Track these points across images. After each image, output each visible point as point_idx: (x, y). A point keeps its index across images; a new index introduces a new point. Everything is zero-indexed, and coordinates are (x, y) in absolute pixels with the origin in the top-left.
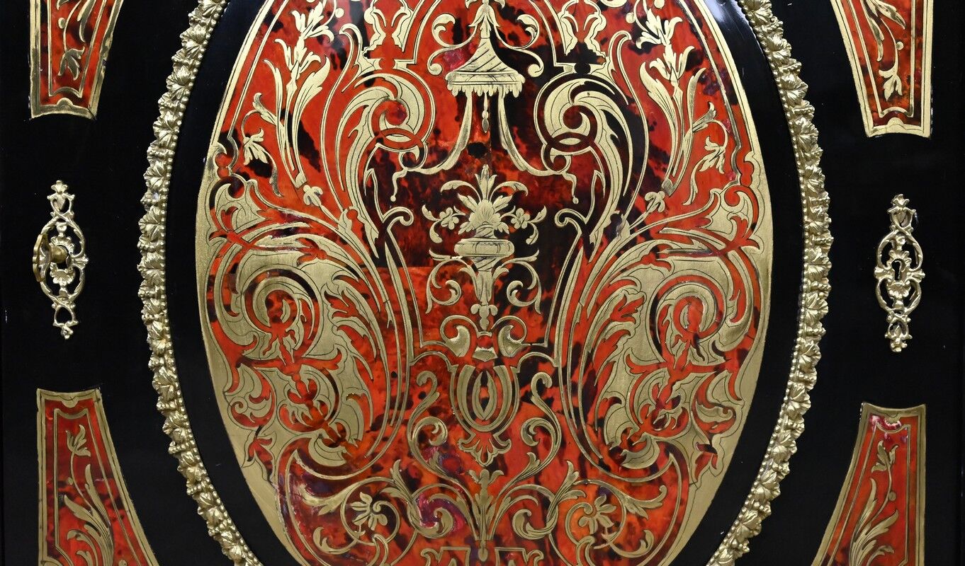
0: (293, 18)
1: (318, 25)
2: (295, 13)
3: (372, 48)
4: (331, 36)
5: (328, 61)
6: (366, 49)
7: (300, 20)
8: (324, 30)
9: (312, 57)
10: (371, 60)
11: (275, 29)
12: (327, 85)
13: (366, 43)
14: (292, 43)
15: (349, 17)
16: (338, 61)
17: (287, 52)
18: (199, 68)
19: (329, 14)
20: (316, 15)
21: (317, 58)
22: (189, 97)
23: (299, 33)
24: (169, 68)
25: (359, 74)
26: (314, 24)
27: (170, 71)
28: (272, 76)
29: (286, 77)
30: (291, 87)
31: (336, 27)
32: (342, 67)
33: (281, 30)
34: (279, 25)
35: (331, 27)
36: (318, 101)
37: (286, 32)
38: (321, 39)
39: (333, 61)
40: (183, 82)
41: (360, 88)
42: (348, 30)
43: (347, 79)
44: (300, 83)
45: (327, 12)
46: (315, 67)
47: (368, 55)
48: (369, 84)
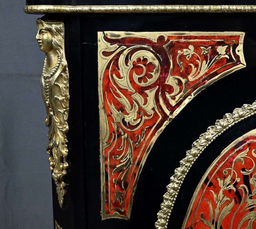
0: (218, 182)
1: (229, 185)
2: (218, 179)
3: (253, 195)
4: (235, 189)
5: (233, 201)
6: (250, 195)
7: (220, 182)
8: (232, 187)
9: (226, 199)
10: (252, 200)
11: (209, 186)
12: (233, 210)
13: (250, 193)
14: (217, 192)
15: (243, 182)
16: (237, 200)
17: (215, 196)
18: (176, 201)
19: (234, 180)
20: (228, 180)
21: (228, 199)
22: (171, 213)
23: (220, 188)
24: (162, 200)
25: (247, 206)
26: (227, 184)
27: (162, 201)
28: (208, 206)
29: (215, 206)
30: (217, 211)
31: (237, 186)
32: (240, 203)
33: (212, 186)
34: (211, 184)
35: (235, 186)
36: (229, 217)
37: (215, 187)
38: (230, 191)
39: (235, 201)
40: (168, 207)
41: (247, 212)
42: (242, 187)
43: (241, 208)
44: (221, 209)
45: (233, 180)
46: (227, 203)
47: (251, 198)
48: (251, 210)
